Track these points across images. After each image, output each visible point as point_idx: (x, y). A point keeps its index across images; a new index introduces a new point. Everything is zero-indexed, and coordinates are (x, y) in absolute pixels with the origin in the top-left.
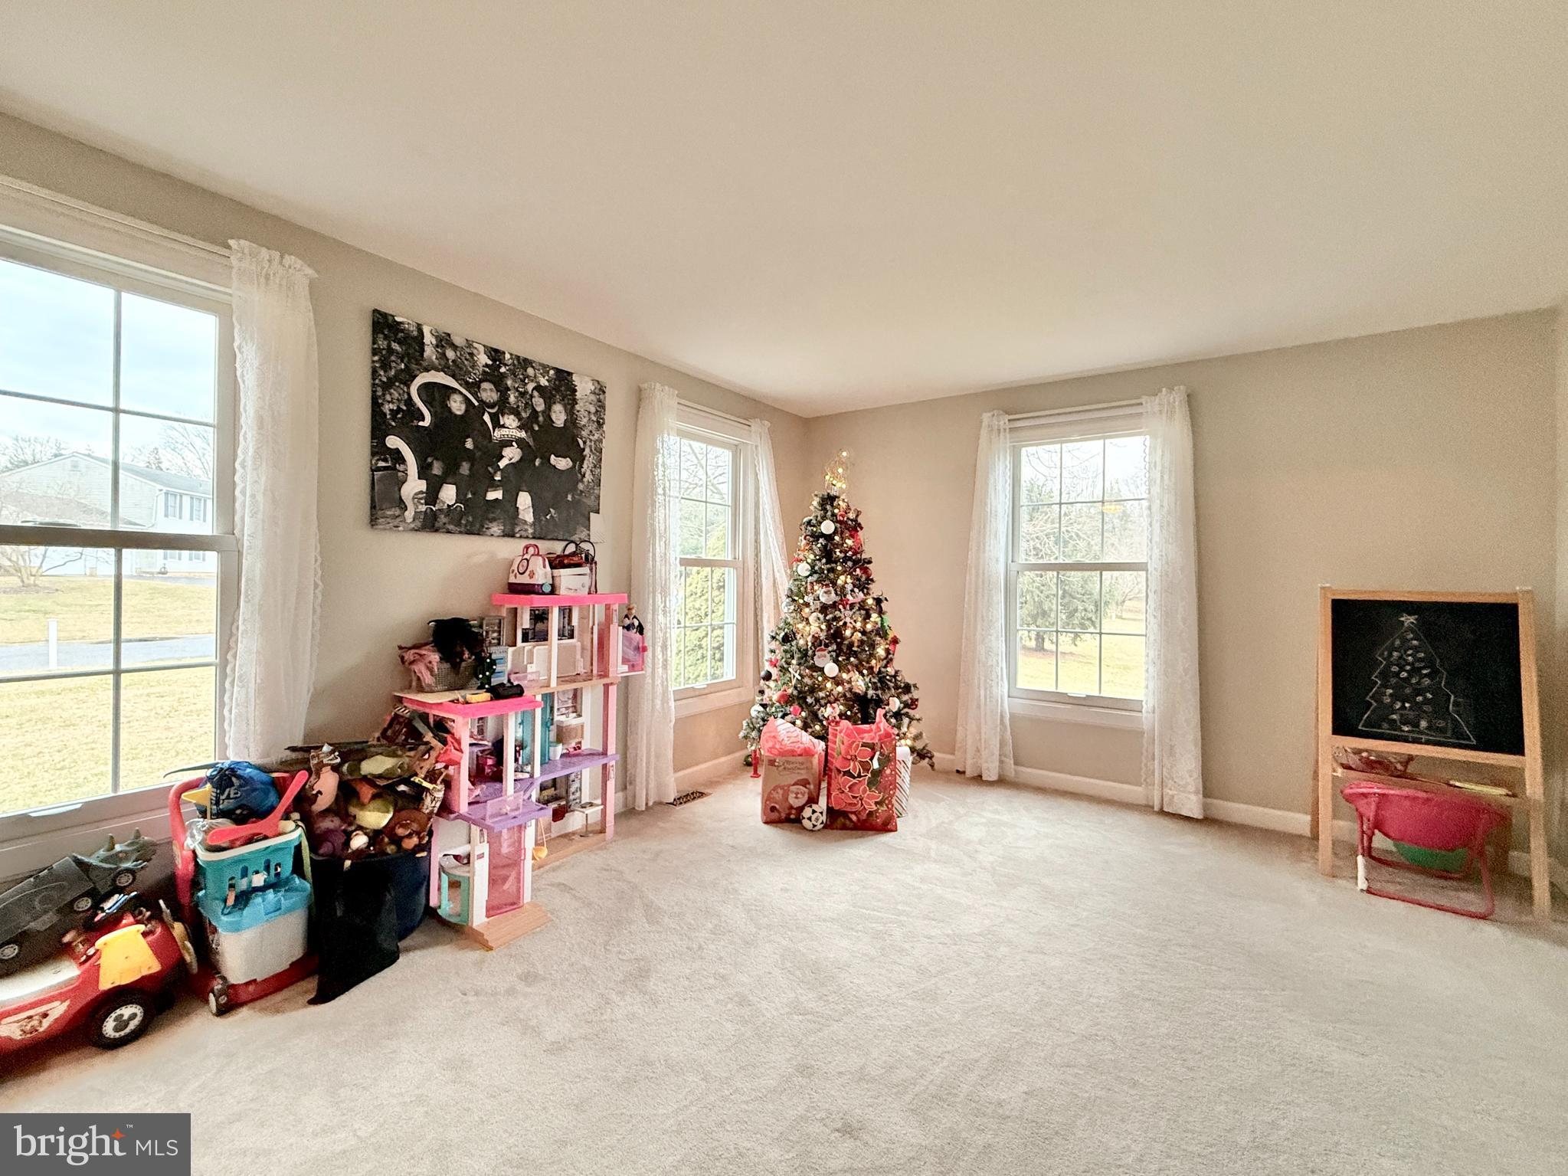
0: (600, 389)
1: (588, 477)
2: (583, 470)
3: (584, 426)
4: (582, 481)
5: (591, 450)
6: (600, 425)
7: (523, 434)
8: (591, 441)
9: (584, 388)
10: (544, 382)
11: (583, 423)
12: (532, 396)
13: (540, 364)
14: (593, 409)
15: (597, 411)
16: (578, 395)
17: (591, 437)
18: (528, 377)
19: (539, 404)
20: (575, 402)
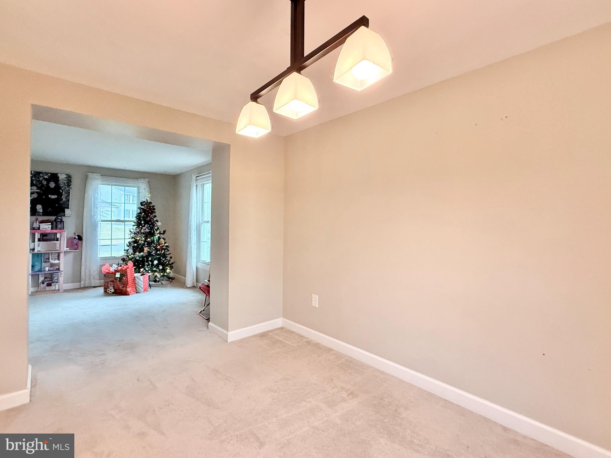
0: (69, 177)
1: (64, 199)
2: (62, 198)
3: (62, 187)
4: (61, 201)
5: (65, 193)
6: (69, 186)
7: (39, 191)
8: (65, 190)
9: (62, 177)
10: (46, 177)
11: (62, 186)
12: (42, 181)
13: (45, 173)
14: (66, 182)
15: (67, 182)
16: (60, 179)
17: (65, 189)
18: (41, 176)
19: (45, 183)
20: (59, 181)
